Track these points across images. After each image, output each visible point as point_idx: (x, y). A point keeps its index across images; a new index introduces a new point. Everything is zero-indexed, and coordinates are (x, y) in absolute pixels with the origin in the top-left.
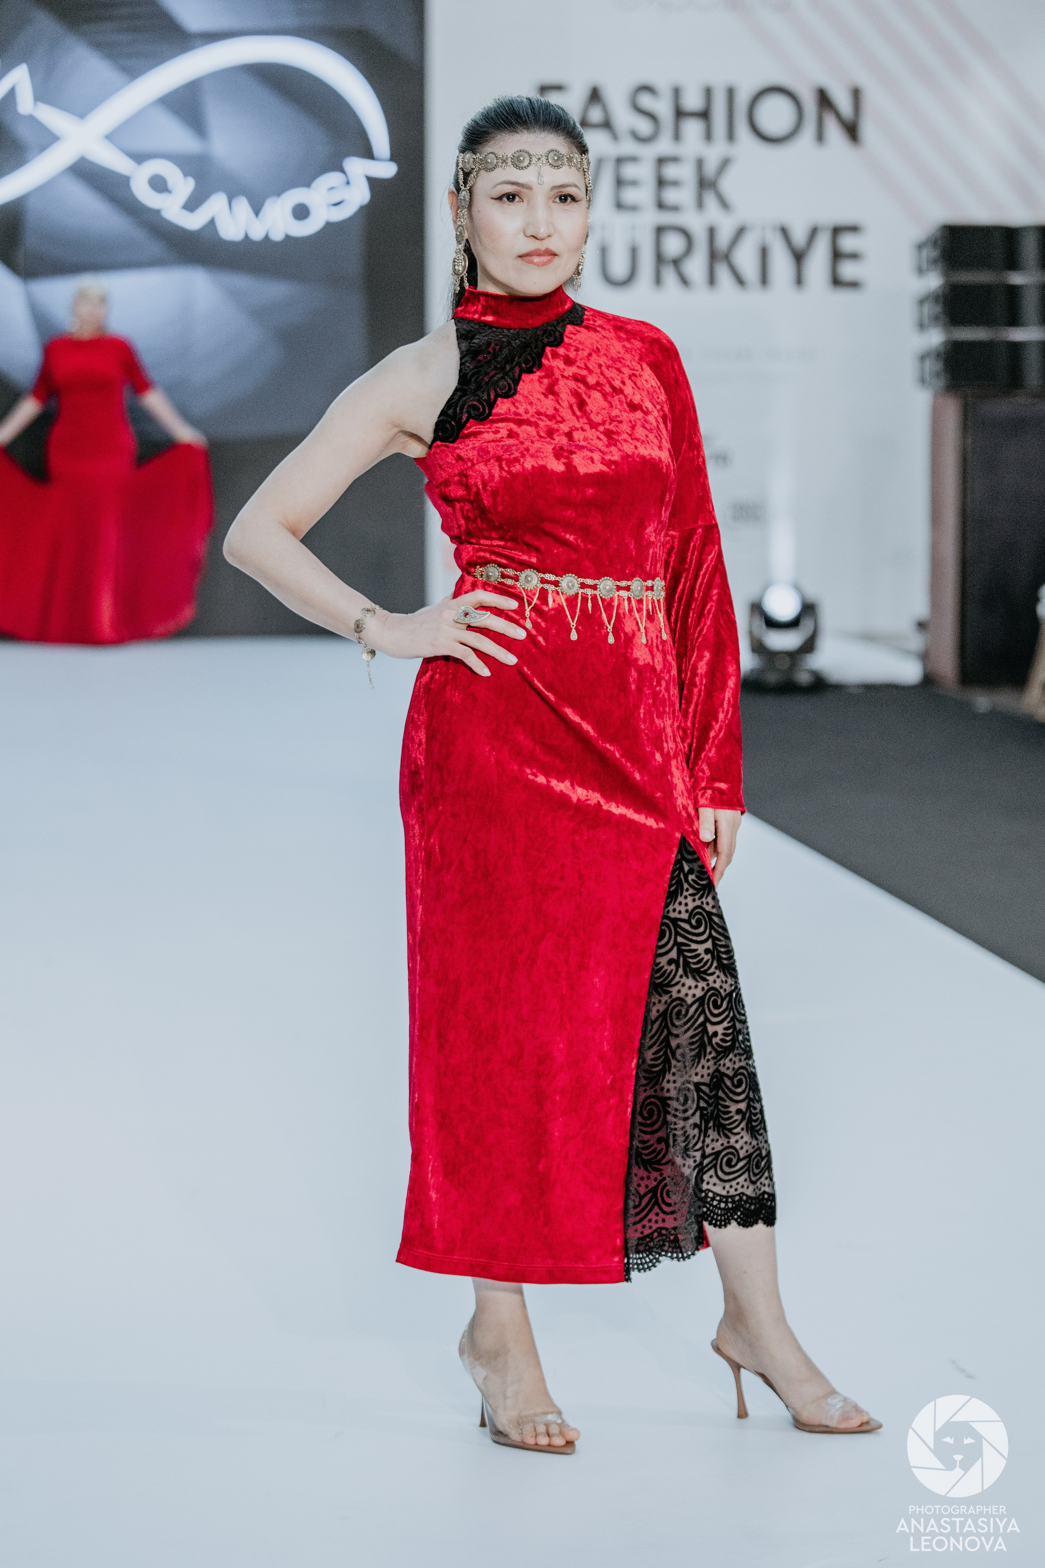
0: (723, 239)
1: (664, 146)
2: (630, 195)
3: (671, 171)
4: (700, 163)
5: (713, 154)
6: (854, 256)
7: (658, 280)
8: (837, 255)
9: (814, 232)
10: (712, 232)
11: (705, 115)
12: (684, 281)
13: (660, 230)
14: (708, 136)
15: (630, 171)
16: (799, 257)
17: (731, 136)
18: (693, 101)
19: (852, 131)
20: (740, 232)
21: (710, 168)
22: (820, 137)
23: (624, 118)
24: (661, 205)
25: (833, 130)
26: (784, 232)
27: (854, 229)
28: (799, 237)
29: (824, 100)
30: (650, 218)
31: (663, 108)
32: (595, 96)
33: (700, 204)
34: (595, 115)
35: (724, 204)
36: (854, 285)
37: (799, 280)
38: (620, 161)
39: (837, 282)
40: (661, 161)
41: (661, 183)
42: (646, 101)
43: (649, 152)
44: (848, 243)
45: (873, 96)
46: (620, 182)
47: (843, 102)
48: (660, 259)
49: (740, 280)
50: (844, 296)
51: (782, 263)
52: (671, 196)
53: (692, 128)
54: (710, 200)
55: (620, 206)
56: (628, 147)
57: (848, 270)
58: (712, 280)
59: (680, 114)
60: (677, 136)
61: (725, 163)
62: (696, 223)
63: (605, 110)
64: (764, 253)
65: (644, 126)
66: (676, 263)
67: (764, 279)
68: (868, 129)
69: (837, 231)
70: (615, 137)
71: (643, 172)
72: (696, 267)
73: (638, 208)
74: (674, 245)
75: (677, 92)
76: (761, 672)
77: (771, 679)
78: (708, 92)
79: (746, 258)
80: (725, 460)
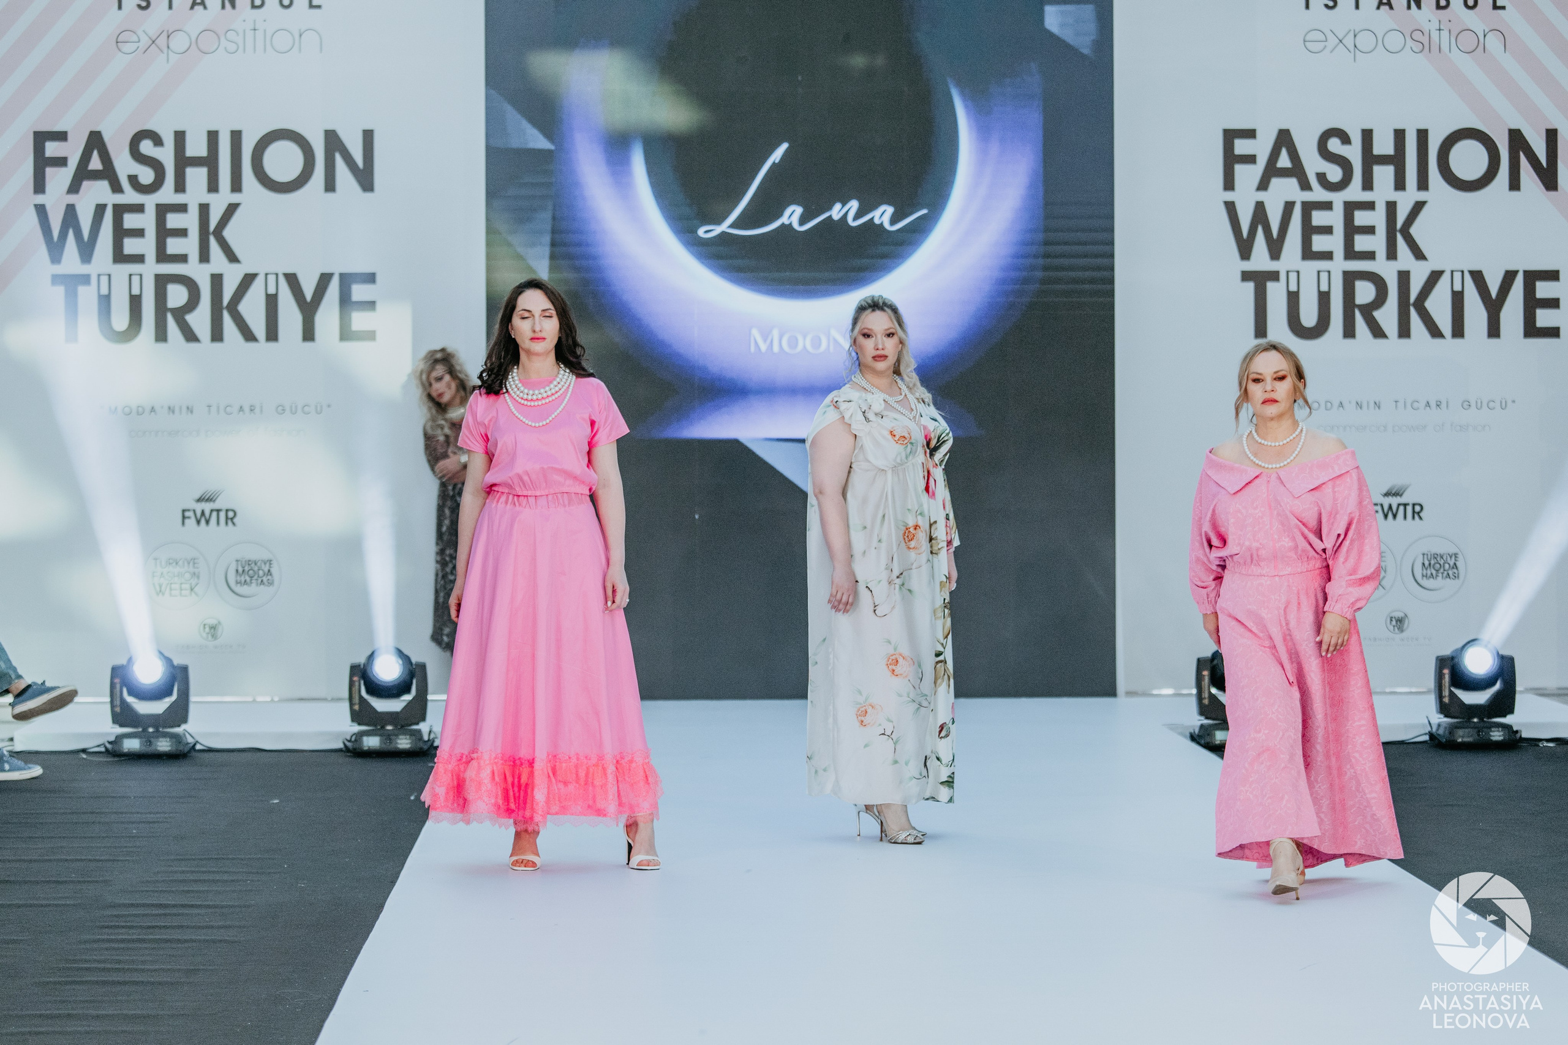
0: (1415, 286)
1: (1355, 192)
2: (1319, 243)
3: (1361, 218)
4: (1391, 208)
5: (1405, 202)
6: (1551, 303)
7: (1349, 332)
8: (1531, 303)
9: (1509, 277)
10: (1404, 277)
11: (1396, 160)
12: (1378, 332)
13: (1350, 278)
14: (1399, 183)
16: (1493, 307)
17: (1423, 183)
18: (1383, 145)
19: (1548, 178)
20: (1435, 277)
21: (1402, 213)
22: (1514, 184)
23: (1313, 164)
24: (1350, 253)
25: (1527, 177)
26: (1478, 278)
27: (1551, 275)
28: (1493, 285)
29: (1518, 141)
30: (1339, 265)
31: (1353, 153)
32: (1284, 139)
33: (1392, 254)
34: (1284, 160)
35: (1418, 253)
36: (1551, 333)
37: (1494, 330)
38: (1309, 208)
39: (1531, 330)
40: (1350, 208)
41: (1351, 230)
42: (1334, 145)
43: (1338, 199)
44: (1543, 289)
46: (1309, 230)
47: (1540, 147)
48: (1349, 305)
49: (1434, 331)
50: (1540, 345)
51: (1475, 315)
52: (1361, 243)
53: (1384, 175)
54: (1401, 246)
55: (1308, 254)
56: (1318, 194)
57: (1543, 318)
58: (1404, 331)
59: (1370, 159)
60: (1367, 183)
61: (1417, 208)
62: (1389, 271)
63: (1294, 155)
64: (1458, 299)
65: (1335, 174)
66: (1368, 311)
67: (1458, 331)
69: (1532, 278)
70: (1305, 186)
71: (1334, 218)
72: (1388, 316)
73: (1328, 256)
74: (1365, 292)
75: (1367, 136)
76: (1452, 729)
77: (1462, 736)
78: (1400, 135)
79: (1439, 305)
80: (1417, 511)
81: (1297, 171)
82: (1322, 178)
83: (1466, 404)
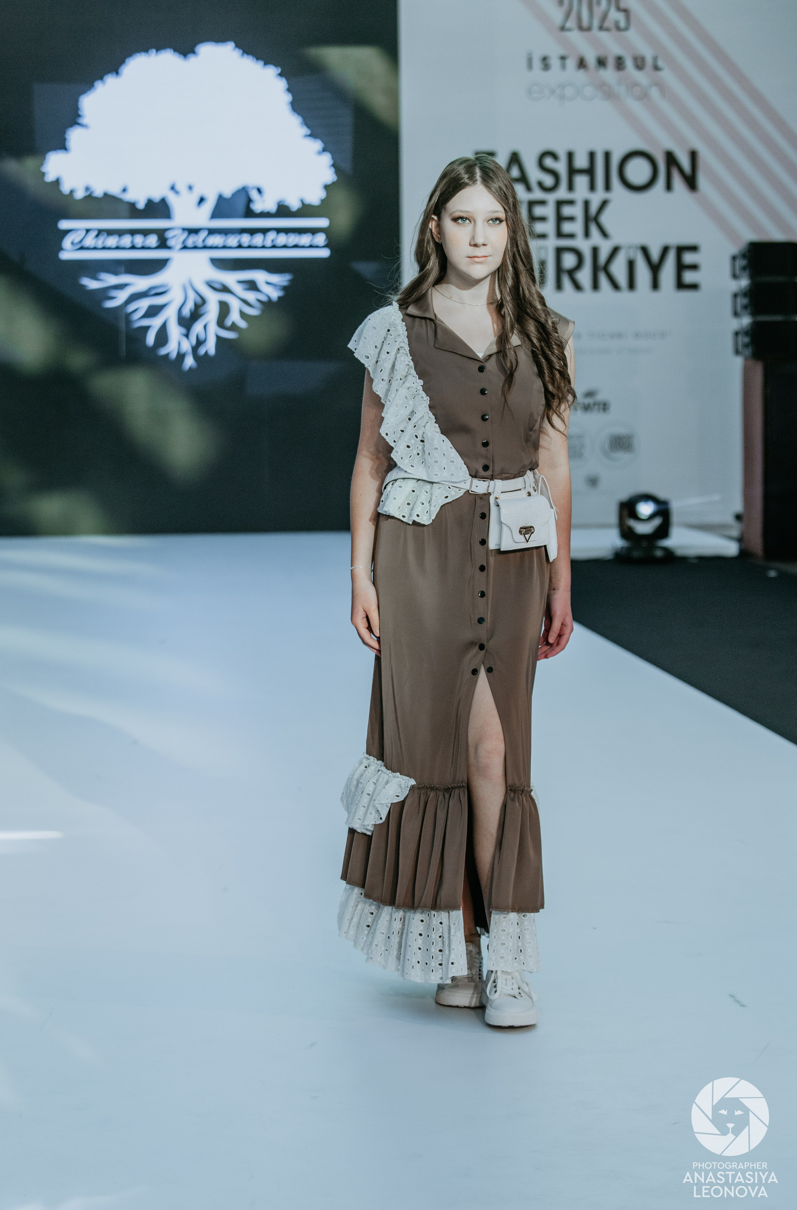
0: (603, 257)
1: (562, 193)
2: (540, 227)
3: (567, 211)
4: (587, 204)
5: (596, 199)
6: (694, 267)
7: (559, 286)
8: (681, 267)
9: (665, 250)
10: (595, 251)
11: (590, 171)
12: (577, 287)
13: (559, 251)
14: (592, 187)
15: (538, 211)
16: (655, 269)
17: (608, 187)
18: (581, 162)
19: (691, 182)
20: (615, 250)
21: (594, 208)
22: (669, 187)
23: (534, 174)
24: (560, 234)
25: (678, 182)
26: (645, 250)
27: (693, 248)
28: (655, 255)
29: (671, 159)
30: (552, 242)
31: (561, 167)
32: (515, 159)
33: (587, 234)
34: (515, 172)
35: (605, 234)
36: (694, 287)
37: (655, 285)
38: (532, 204)
39: (681, 285)
40: (560, 204)
41: (560, 219)
42: (549, 162)
43: (552, 198)
44: (689, 258)
45: (705, 155)
46: (533, 218)
47: (685, 162)
48: (559, 269)
49: (615, 286)
50: (687, 295)
51: (643, 273)
52: (567, 227)
53: (582, 181)
54: (594, 229)
56: (538, 194)
57: (689, 277)
58: (596, 286)
59: (572, 171)
60: (571, 187)
61: (604, 204)
62: (584, 246)
63: (522, 169)
64: (631, 265)
65: (548, 181)
66: (571, 273)
67: (632, 285)
68: (702, 181)
69: (681, 250)
70: (529, 188)
71: (548, 211)
72: (584, 276)
73: (543, 236)
74: (569, 261)
75: (570, 156)
76: (629, 550)
77: (636, 554)
78: (592, 156)
79: (619, 269)
80: (604, 407)
81: (523, 179)
82: (541, 185)
83: (637, 335)
